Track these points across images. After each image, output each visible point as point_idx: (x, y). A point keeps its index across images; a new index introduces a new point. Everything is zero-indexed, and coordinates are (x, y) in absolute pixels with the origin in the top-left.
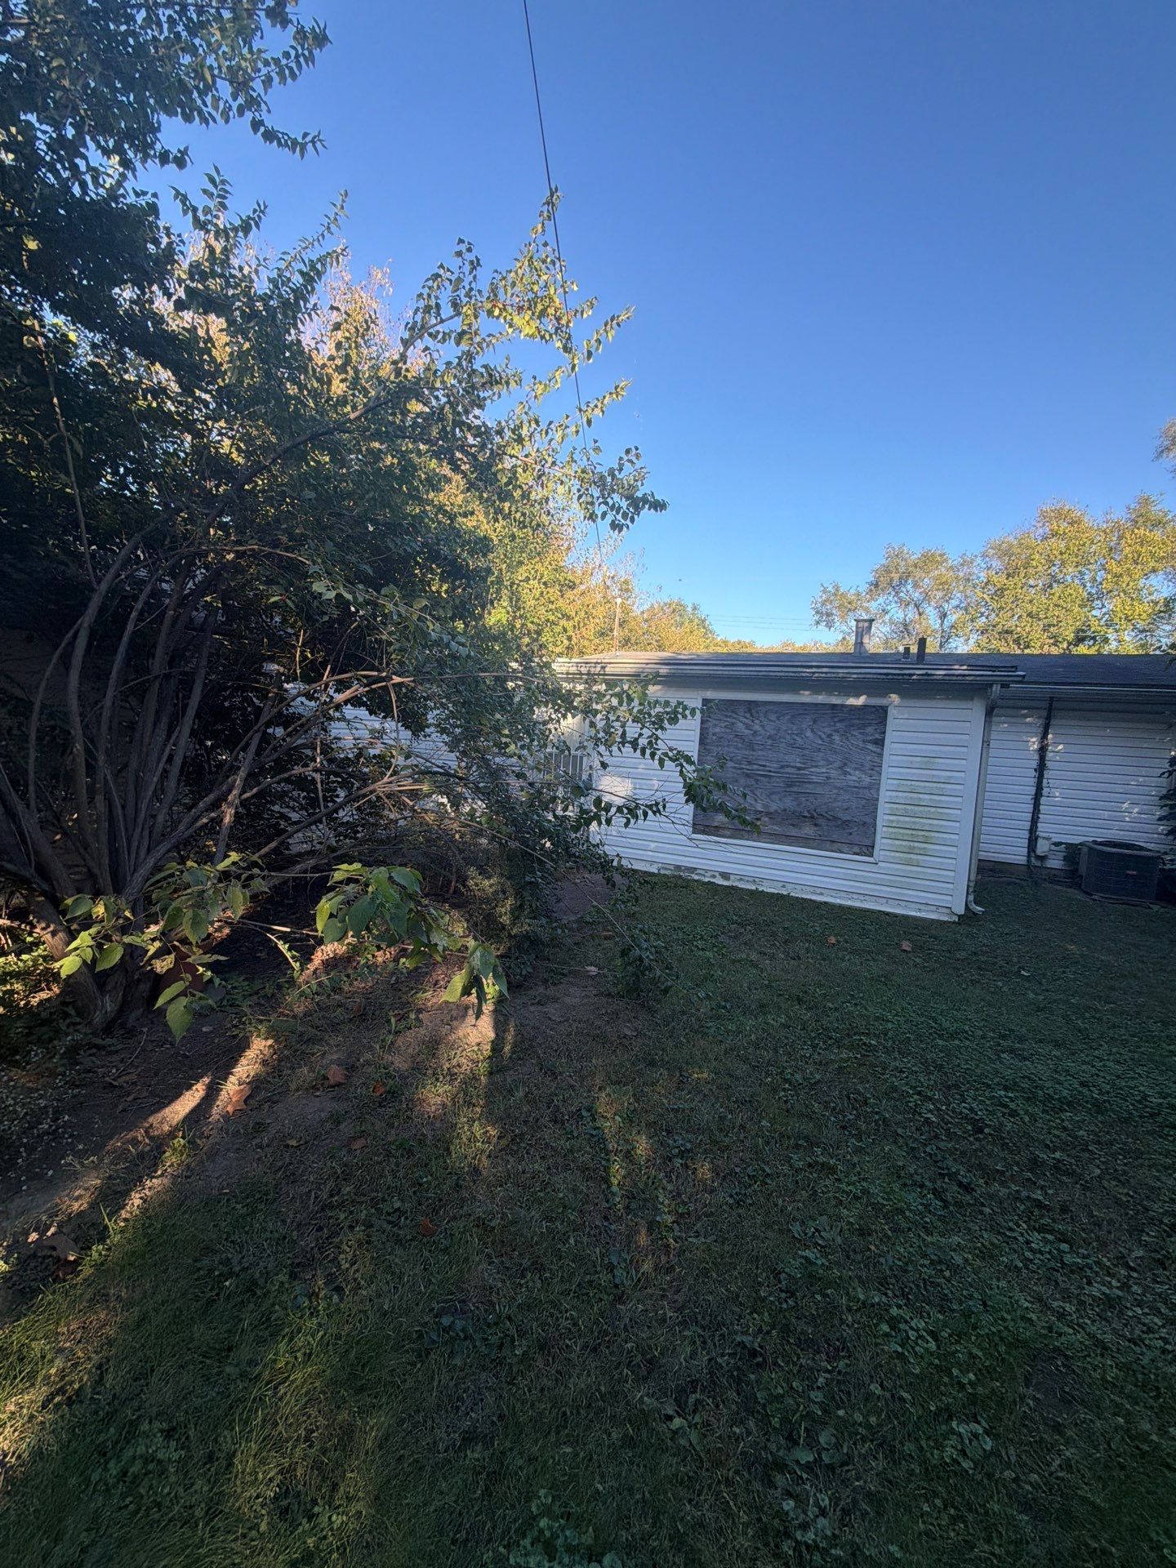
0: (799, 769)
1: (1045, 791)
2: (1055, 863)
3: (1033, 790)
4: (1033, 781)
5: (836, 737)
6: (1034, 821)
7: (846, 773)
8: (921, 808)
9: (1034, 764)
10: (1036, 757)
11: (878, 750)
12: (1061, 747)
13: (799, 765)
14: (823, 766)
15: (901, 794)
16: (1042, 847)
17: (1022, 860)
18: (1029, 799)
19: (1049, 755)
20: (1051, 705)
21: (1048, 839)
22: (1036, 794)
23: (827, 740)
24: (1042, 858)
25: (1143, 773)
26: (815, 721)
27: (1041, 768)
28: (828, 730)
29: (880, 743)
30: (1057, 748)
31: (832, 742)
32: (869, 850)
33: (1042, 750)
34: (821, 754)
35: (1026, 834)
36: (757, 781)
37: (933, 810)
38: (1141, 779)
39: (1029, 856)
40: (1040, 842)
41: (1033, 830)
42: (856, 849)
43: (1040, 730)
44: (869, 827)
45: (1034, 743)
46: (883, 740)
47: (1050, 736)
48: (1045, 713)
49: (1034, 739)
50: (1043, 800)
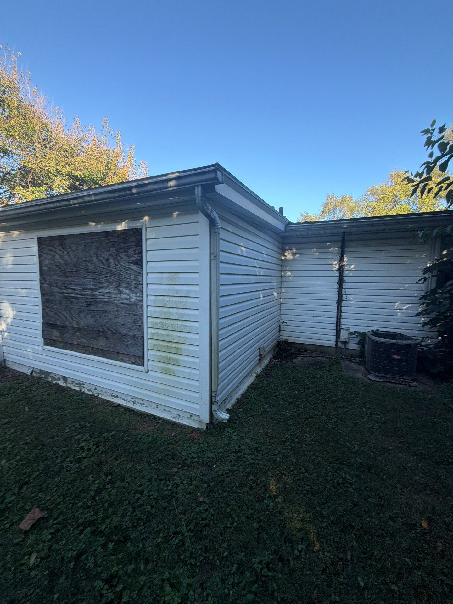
0: (93, 290)
1: (344, 297)
2: (353, 345)
3: (336, 297)
4: (336, 291)
5: (111, 261)
6: (339, 318)
7: (120, 292)
8: (172, 322)
9: (336, 279)
10: (337, 274)
11: (138, 270)
12: (353, 266)
13: (93, 287)
14: (106, 287)
15: (158, 309)
16: (344, 336)
17: (332, 344)
18: (335, 303)
19: (346, 272)
20: (343, 238)
21: (346, 330)
22: (338, 300)
23: (106, 263)
24: (345, 343)
25: (408, 281)
26: (97, 248)
27: (341, 282)
28: (106, 255)
29: (139, 263)
30: (351, 268)
31: (109, 265)
32: (139, 359)
33: (341, 270)
34: (104, 277)
35: (334, 327)
36: (71, 302)
37: (180, 323)
38: (407, 285)
39: (337, 342)
40: (342, 331)
41: (338, 323)
42: (133, 360)
43: (338, 256)
44: (139, 340)
45: (336, 265)
46: (141, 259)
47: (345, 259)
48: (340, 244)
49: (336, 262)
50: (343, 303)
